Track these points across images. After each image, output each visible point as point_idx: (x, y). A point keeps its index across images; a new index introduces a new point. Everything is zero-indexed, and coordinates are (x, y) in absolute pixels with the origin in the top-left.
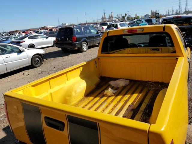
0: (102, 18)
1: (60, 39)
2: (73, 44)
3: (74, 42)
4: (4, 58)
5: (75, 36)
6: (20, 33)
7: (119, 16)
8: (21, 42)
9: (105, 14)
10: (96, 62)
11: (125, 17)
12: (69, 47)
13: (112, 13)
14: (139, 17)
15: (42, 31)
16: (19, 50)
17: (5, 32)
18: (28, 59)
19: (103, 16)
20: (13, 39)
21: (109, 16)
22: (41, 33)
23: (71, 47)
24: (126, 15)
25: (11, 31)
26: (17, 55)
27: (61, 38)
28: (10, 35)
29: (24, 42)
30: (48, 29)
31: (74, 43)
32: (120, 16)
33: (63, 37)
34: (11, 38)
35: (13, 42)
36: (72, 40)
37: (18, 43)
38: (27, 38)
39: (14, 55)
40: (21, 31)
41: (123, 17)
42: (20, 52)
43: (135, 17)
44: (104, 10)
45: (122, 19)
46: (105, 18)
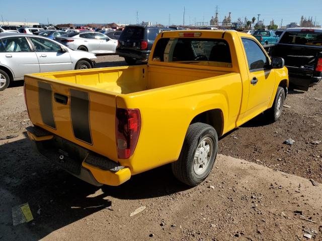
0: (212, 20)
1: (123, 43)
2: (142, 53)
3: (144, 50)
4: (39, 56)
5: (147, 41)
6: (72, 28)
7: (241, 20)
8: (68, 41)
9: (217, 14)
10: (143, 70)
11: (252, 24)
12: (135, 57)
13: (230, 13)
14: (277, 27)
15: (107, 29)
16: (60, 49)
17: (50, 25)
18: (70, 63)
19: (214, 17)
20: (59, 36)
21: (224, 18)
22: (103, 32)
23: (139, 57)
24: (254, 20)
25: (60, 24)
26: (57, 55)
27: (125, 42)
28: (58, 29)
29: (73, 41)
30: (117, 28)
31: (142, 51)
32: (243, 22)
33: (128, 41)
34: (56, 34)
35: (57, 39)
36: (141, 47)
37: (64, 42)
38: (78, 35)
39: (52, 55)
40: (75, 25)
41: (249, 23)
42: (61, 52)
43: (269, 25)
44: (217, 8)
45: (246, 27)
46: (217, 21)
